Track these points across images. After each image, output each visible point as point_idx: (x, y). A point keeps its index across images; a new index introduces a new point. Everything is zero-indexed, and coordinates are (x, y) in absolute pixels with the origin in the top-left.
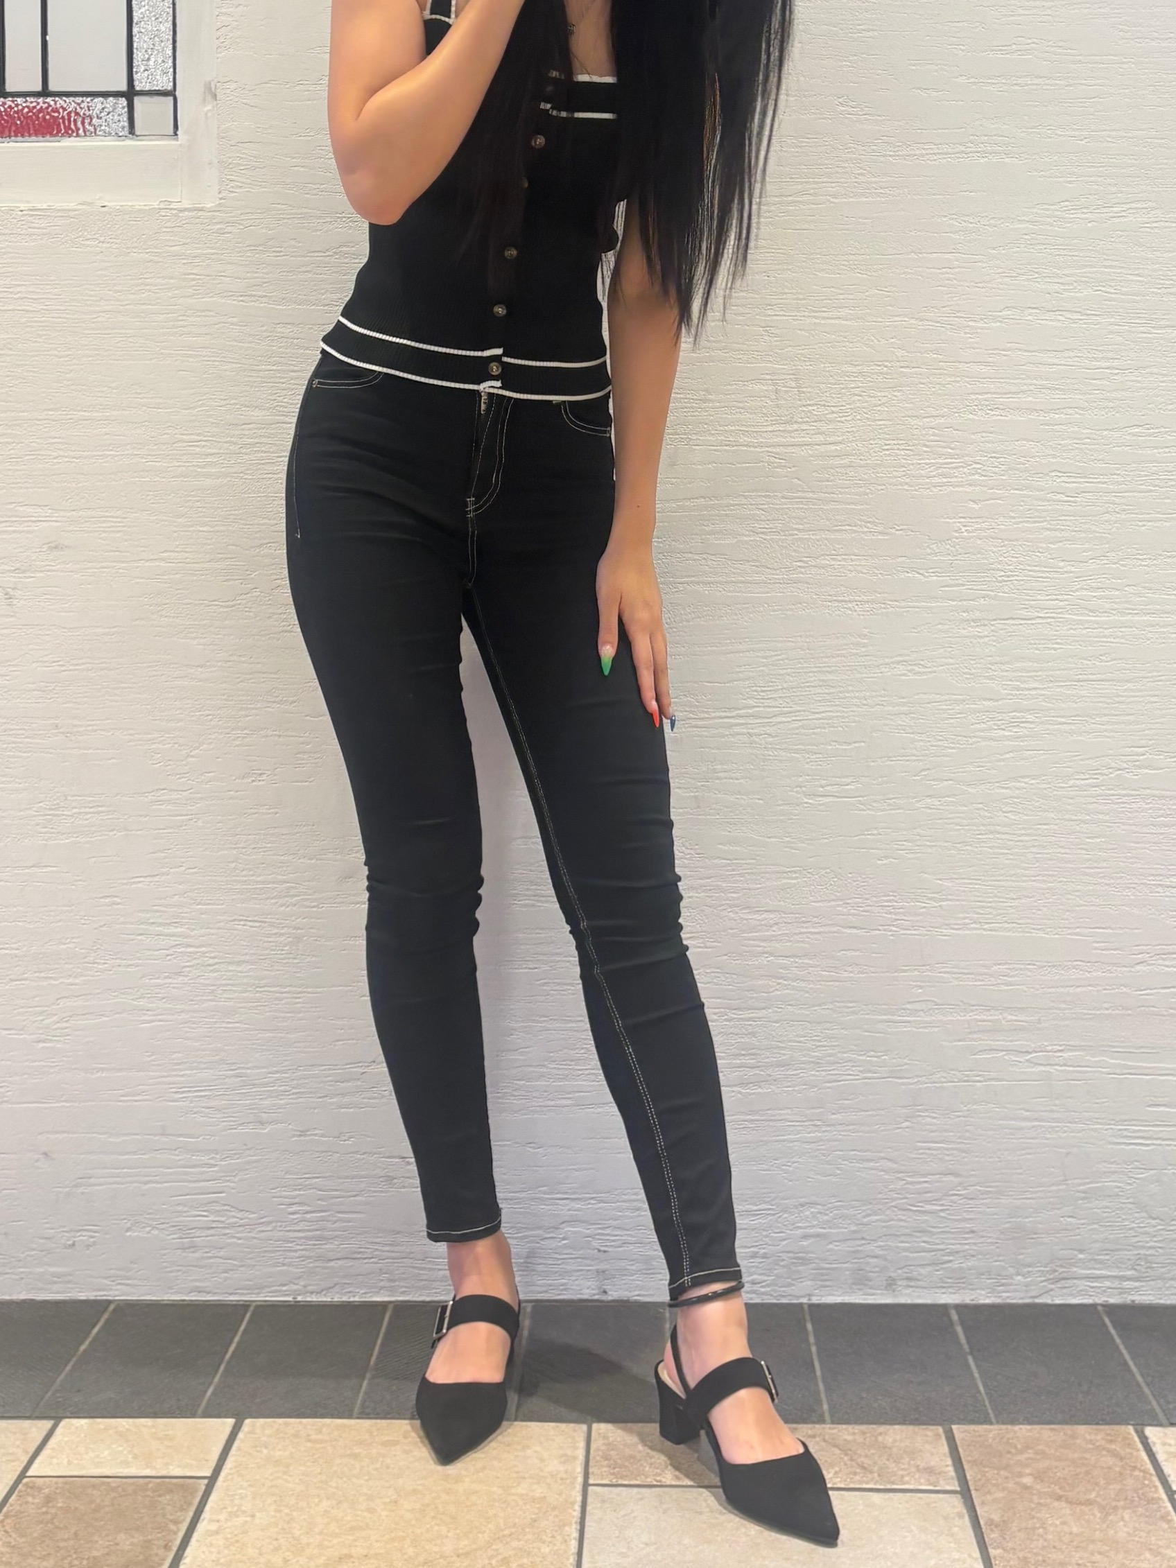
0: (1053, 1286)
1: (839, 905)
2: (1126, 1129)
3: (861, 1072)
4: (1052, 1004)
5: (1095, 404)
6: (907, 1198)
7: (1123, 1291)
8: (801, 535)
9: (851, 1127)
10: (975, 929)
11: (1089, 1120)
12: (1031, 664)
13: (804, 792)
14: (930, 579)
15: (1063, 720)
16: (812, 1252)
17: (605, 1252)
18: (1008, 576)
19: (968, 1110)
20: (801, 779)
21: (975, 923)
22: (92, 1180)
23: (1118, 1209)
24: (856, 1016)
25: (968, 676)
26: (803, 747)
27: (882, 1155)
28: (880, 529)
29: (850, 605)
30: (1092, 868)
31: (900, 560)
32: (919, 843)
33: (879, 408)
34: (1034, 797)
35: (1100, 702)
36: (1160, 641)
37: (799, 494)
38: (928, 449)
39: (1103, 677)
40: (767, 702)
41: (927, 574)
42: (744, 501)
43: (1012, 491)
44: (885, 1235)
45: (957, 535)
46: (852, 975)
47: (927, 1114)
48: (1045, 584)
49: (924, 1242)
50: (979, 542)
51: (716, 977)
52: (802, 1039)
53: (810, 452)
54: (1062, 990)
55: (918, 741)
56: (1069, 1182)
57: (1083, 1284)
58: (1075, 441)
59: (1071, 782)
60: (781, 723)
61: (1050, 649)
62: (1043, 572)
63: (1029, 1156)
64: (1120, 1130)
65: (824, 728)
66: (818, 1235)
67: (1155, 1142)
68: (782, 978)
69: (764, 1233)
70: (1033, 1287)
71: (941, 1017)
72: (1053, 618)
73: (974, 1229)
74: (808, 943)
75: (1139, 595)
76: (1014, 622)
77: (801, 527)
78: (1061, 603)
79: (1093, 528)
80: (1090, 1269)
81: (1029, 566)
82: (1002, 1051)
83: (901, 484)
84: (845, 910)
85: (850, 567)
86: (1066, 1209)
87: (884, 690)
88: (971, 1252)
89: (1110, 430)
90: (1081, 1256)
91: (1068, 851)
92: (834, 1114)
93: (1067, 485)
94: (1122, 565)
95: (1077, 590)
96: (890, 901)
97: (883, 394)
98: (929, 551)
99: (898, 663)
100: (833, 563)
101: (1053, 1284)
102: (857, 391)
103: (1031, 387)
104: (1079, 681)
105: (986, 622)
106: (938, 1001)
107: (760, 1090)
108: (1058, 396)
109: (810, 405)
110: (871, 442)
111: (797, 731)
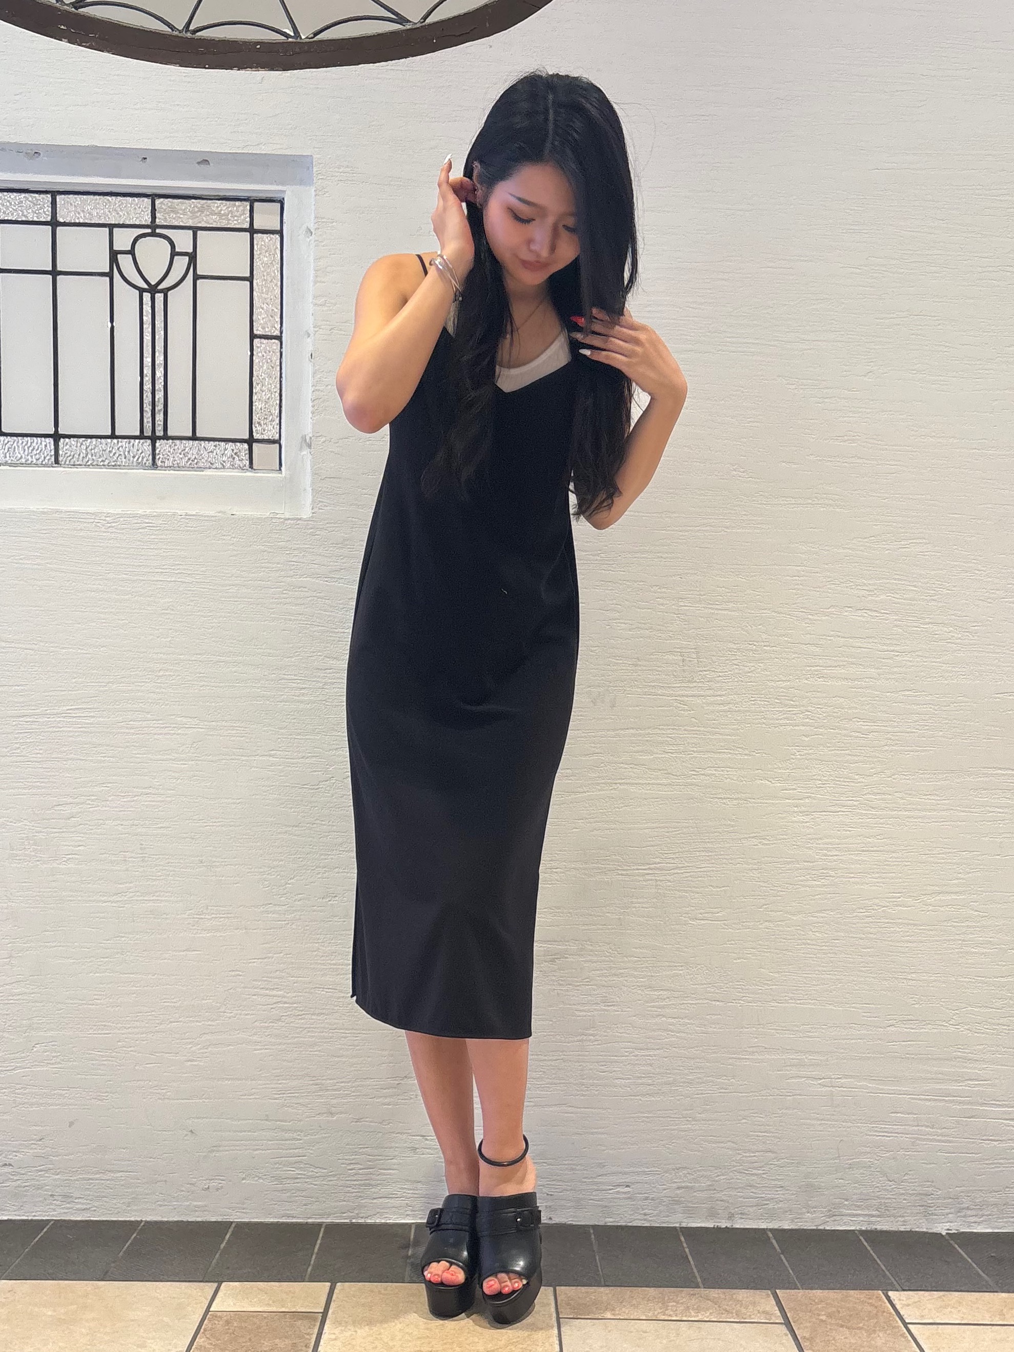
0: (828, 1220)
1: (709, 987)
2: (876, 1127)
3: (718, 1088)
4: (835, 1050)
5: (882, 676)
6: (742, 1165)
7: (870, 1223)
8: (695, 755)
9: (710, 1122)
10: (792, 1003)
11: (854, 1120)
12: (834, 840)
13: (689, 917)
14: (776, 785)
15: (852, 875)
16: (683, 1198)
17: (551, 1195)
18: (824, 784)
19: (782, 1113)
20: (687, 909)
21: (791, 999)
22: (221, 1149)
23: (870, 1175)
24: (715, 1055)
25: (795, 847)
26: (690, 889)
27: (729, 1139)
28: (747, 752)
29: (724, 801)
30: (865, 967)
31: (757, 772)
32: (759, 950)
33: (749, 674)
34: (832, 923)
35: (876, 865)
36: (914, 827)
37: (695, 728)
38: (778, 701)
39: (878, 849)
40: (668, 861)
41: (773, 782)
42: (659, 732)
43: (829, 730)
44: (729, 1188)
45: (794, 757)
46: (715, 1030)
47: (756, 1115)
48: (846, 790)
49: (752, 1192)
50: (807, 762)
51: (628, 1029)
52: (681, 1068)
53: (704, 701)
54: (842, 1041)
55: (763, 887)
56: (841, 1158)
57: (846, 1219)
58: (870, 698)
59: (855, 914)
60: (675, 873)
61: (847, 831)
62: (845, 782)
63: (818, 1142)
64: (873, 1127)
65: (704, 877)
66: (687, 1187)
67: (893, 1135)
68: (670, 1031)
69: (653, 1185)
70: (817, 1220)
71: (768, 1057)
72: (850, 812)
73: (783, 1185)
74: (688, 1010)
75: (902, 798)
76: (825, 813)
77: (695, 749)
78: (855, 803)
79: (877, 755)
80: (851, 1210)
81: (836, 777)
82: (804, 1077)
83: (760, 723)
84: (713, 990)
85: (726, 776)
86: (838, 1174)
87: (744, 854)
88: (781, 1199)
89: (891, 693)
90: (846, 1203)
91: (850, 956)
92: (699, 1114)
93: (863, 727)
94: (894, 779)
95: (865, 794)
96: (740, 985)
97: (752, 664)
98: (776, 766)
99: (753, 837)
100: (715, 772)
101: (829, 1218)
102: (735, 662)
103: (844, 663)
104: (863, 851)
105: (808, 813)
106: (766, 1046)
107: (653, 1099)
108: (860, 670)
109: (705, 671)
110: (743, 695)
111: (686, 879)
